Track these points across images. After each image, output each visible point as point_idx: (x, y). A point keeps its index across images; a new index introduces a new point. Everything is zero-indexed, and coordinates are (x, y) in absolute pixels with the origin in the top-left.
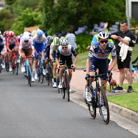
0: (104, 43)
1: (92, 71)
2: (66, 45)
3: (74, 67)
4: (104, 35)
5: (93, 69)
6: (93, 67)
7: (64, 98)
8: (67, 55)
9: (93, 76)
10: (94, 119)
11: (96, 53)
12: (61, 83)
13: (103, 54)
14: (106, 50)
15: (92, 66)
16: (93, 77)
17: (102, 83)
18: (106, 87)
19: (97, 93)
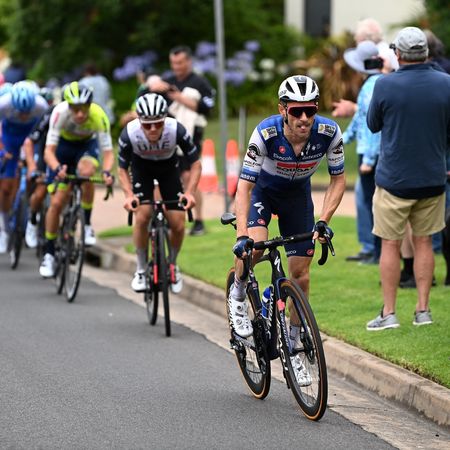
0: (304, 117)
1: (256, 224)
2: (158, 117)
3: (188, 205)
4: (303, 87)
5: (259, 217)
6: (259, 211)
7: (154, 321)
8: (161, 158)
9: (262, 242)
10: (262, 398)
11: (270, 155)
12: (142, 272)
13: (299, 158)
14: (309, 147)
15: (256, 205)
16: (261, 246)
17: (292, 267)
18: (308, 281)
19: (274, 305)
